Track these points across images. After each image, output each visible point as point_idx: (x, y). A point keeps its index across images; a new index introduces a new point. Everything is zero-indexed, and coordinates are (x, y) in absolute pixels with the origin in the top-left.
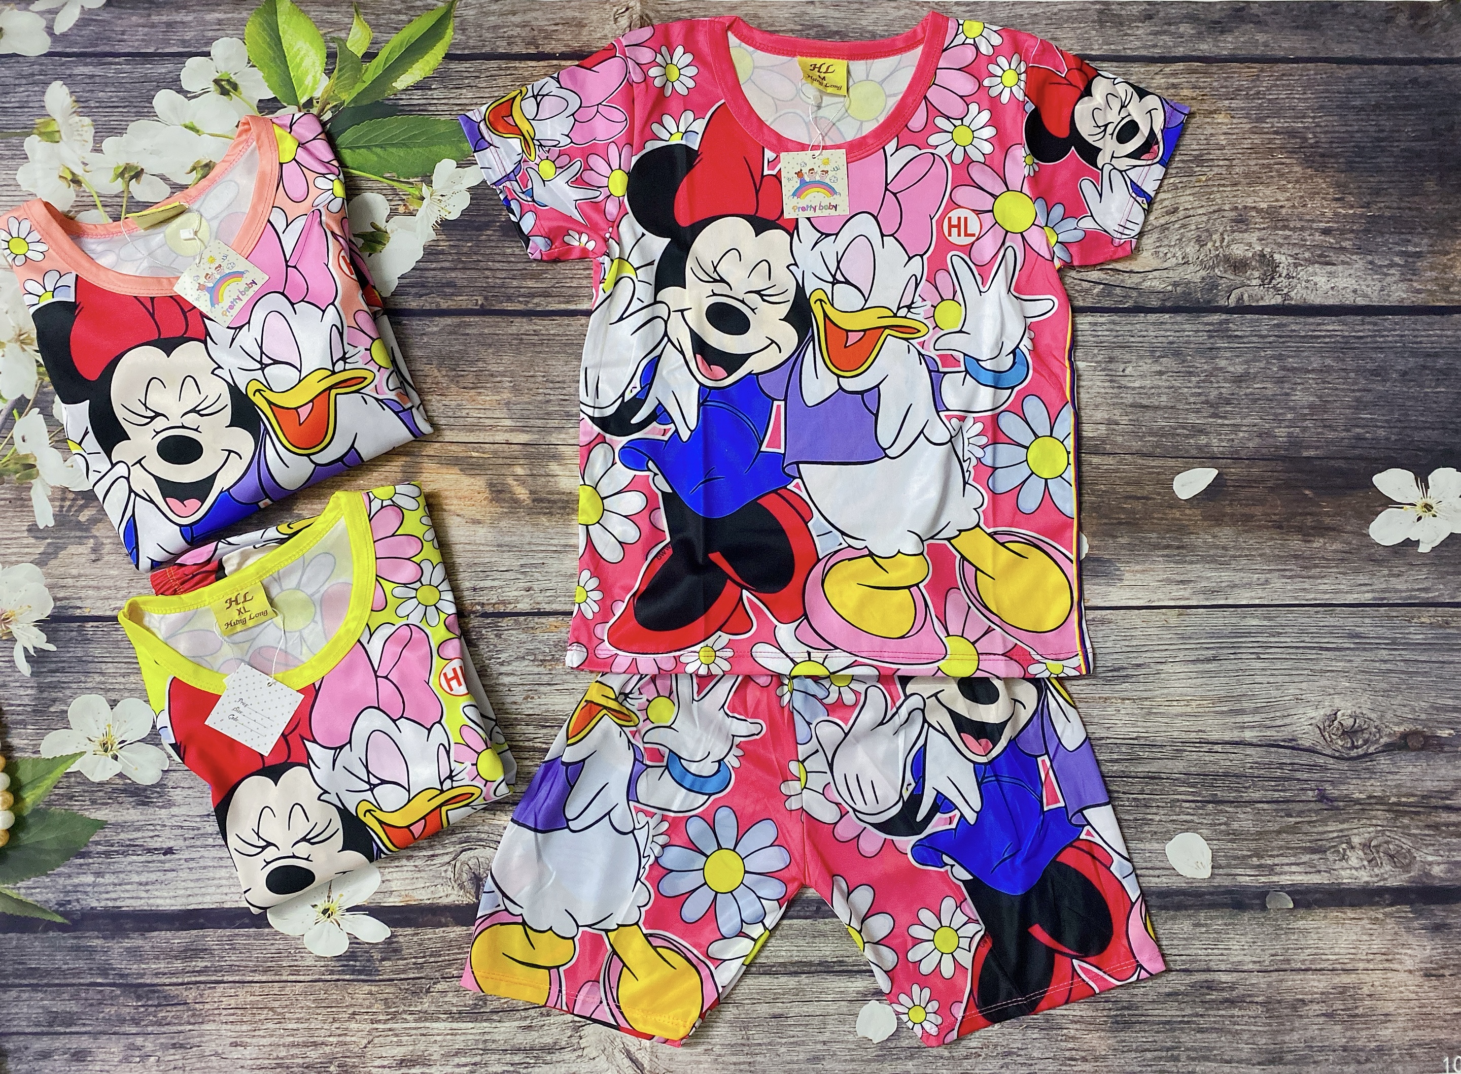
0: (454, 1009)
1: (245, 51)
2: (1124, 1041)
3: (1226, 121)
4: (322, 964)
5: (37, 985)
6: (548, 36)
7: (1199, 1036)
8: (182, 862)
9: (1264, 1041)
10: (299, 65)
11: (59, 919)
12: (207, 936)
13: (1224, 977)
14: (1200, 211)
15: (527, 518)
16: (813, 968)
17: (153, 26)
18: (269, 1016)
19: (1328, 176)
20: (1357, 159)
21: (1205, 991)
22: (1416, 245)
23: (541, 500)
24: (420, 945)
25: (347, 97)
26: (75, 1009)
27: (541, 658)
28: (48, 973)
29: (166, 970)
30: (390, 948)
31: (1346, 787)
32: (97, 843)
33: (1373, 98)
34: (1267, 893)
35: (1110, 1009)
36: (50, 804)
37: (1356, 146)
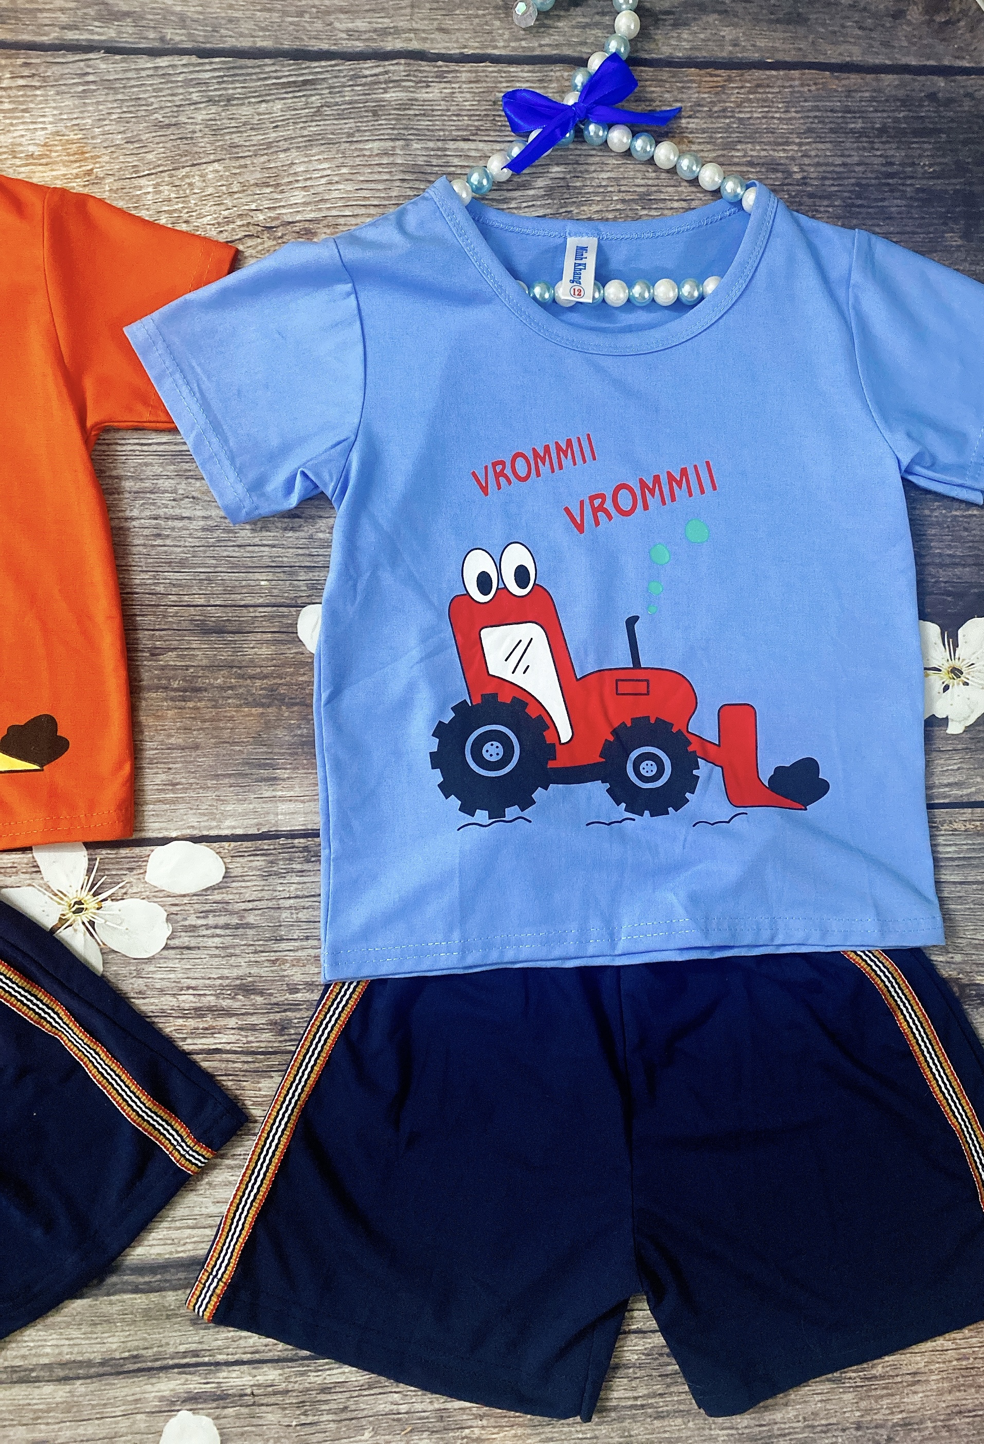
33: (879, 119)
37: (858, 185)
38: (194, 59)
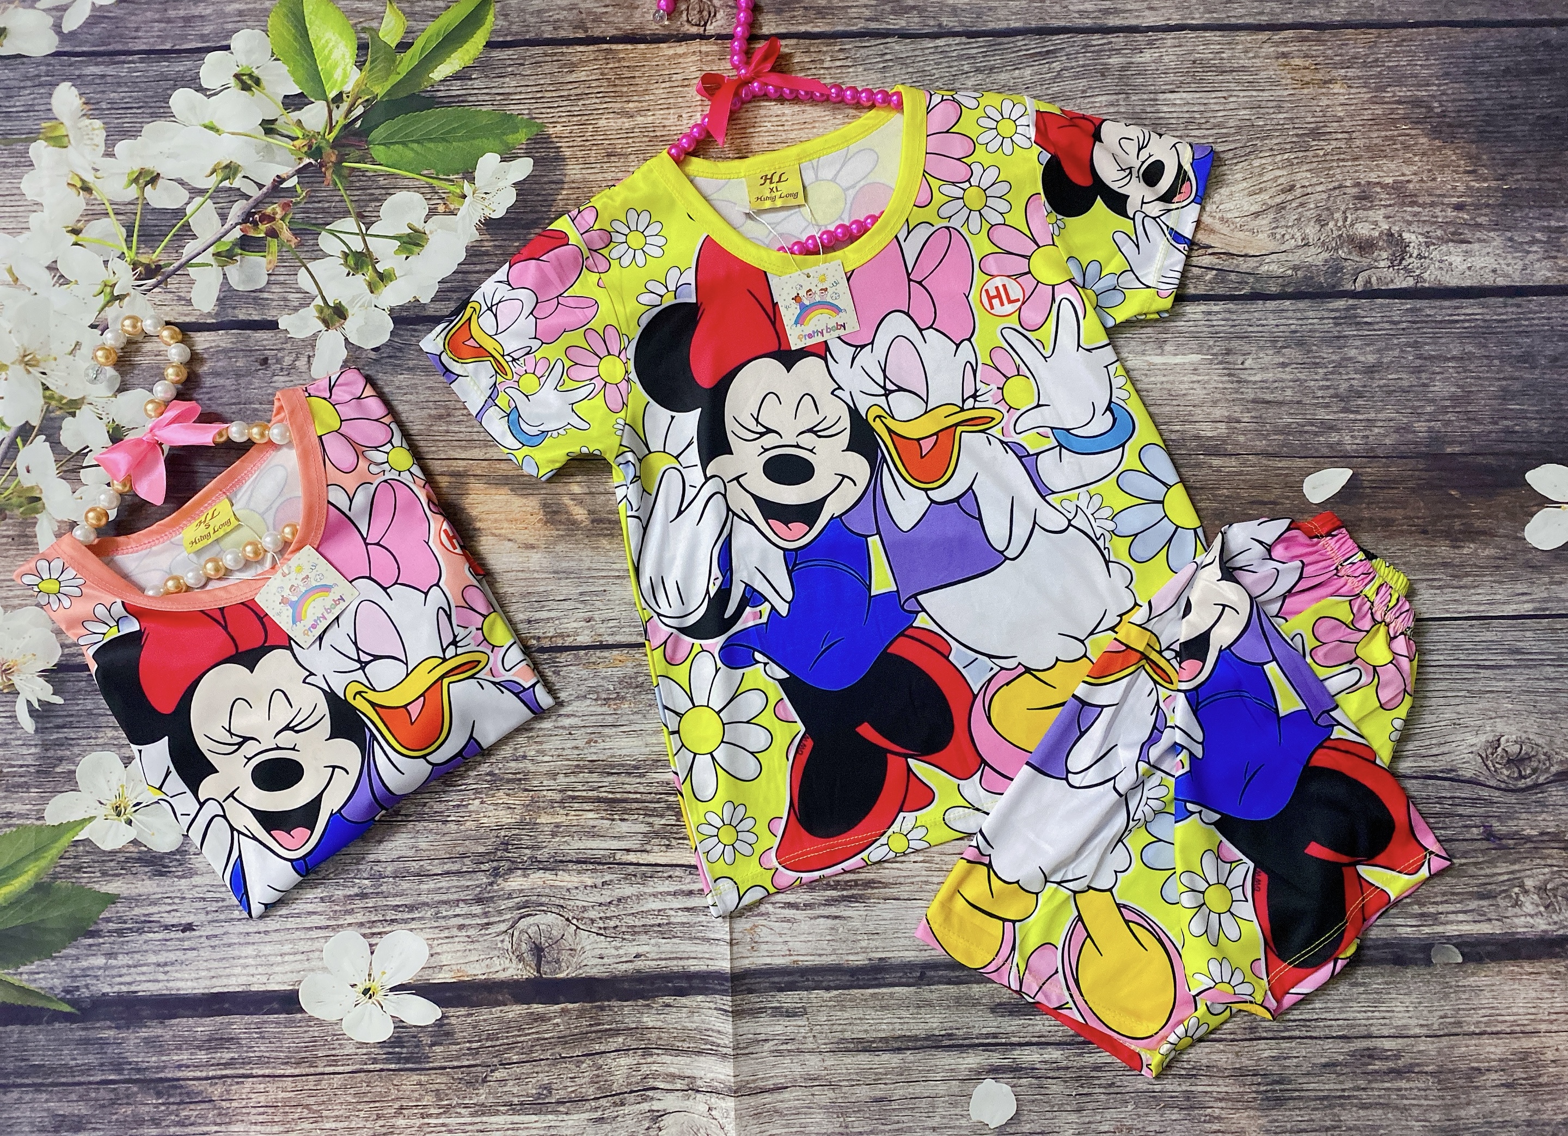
0: (516, 1100)
1: (268, 43)
2: (1276, 1121)
3: (1342, 91)
4: (364, 1051)
5: (42, 1085)
6: (597, 19)
7: (1362, 1113)
8: (203, 940)
9: (1437, 1117)
10: (327, 58)
11: (66, 1008)
12: (233, 1024)
13: (1388, 1044)
14: (1319, 188)
15: (586, 541)
16: (919, 1043)
17: (169, 21)
18: (304, 1115)
19: (1457, 148)
20: (1490, 129)
21: (1366, 1060)
22: (1559, 220)
23: (600, 521)
24: (474, 1027)
25: (380, 90)
26: (84, 1112)
27: (604, 696)
28: (53, 1071)
29: (189, 1062)
30: (441, 1032)
31: (1515, 822)
32: (108, 920)
33: (1503, 63)
34: (1431, 946)
35: (1259, 1084)
36: (55, 877)
37: (1487, 115)
38: (964, 39)
